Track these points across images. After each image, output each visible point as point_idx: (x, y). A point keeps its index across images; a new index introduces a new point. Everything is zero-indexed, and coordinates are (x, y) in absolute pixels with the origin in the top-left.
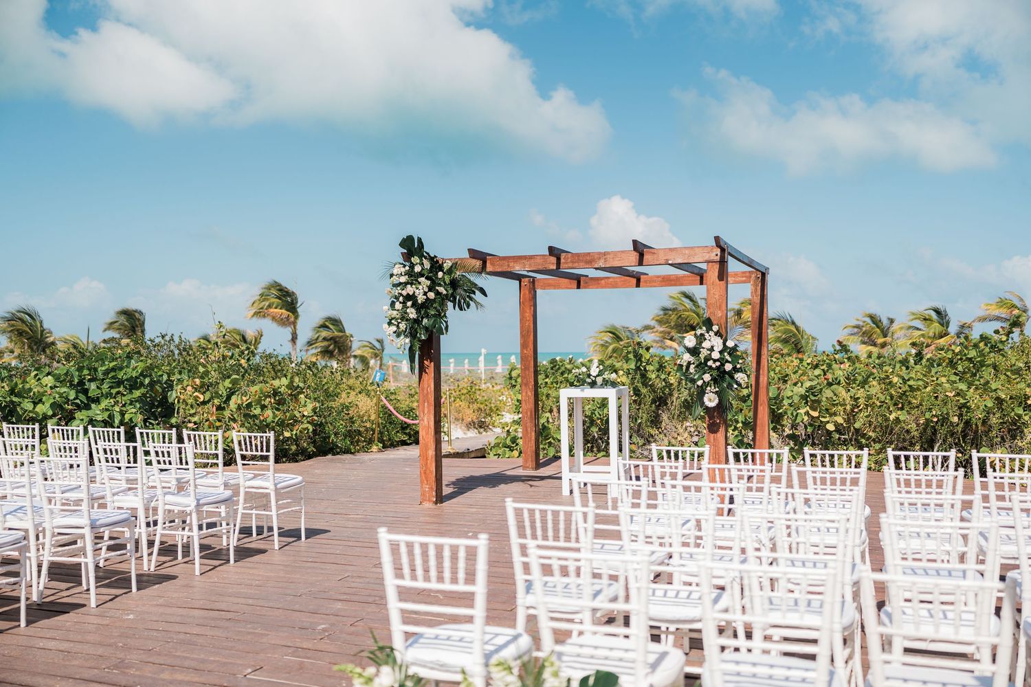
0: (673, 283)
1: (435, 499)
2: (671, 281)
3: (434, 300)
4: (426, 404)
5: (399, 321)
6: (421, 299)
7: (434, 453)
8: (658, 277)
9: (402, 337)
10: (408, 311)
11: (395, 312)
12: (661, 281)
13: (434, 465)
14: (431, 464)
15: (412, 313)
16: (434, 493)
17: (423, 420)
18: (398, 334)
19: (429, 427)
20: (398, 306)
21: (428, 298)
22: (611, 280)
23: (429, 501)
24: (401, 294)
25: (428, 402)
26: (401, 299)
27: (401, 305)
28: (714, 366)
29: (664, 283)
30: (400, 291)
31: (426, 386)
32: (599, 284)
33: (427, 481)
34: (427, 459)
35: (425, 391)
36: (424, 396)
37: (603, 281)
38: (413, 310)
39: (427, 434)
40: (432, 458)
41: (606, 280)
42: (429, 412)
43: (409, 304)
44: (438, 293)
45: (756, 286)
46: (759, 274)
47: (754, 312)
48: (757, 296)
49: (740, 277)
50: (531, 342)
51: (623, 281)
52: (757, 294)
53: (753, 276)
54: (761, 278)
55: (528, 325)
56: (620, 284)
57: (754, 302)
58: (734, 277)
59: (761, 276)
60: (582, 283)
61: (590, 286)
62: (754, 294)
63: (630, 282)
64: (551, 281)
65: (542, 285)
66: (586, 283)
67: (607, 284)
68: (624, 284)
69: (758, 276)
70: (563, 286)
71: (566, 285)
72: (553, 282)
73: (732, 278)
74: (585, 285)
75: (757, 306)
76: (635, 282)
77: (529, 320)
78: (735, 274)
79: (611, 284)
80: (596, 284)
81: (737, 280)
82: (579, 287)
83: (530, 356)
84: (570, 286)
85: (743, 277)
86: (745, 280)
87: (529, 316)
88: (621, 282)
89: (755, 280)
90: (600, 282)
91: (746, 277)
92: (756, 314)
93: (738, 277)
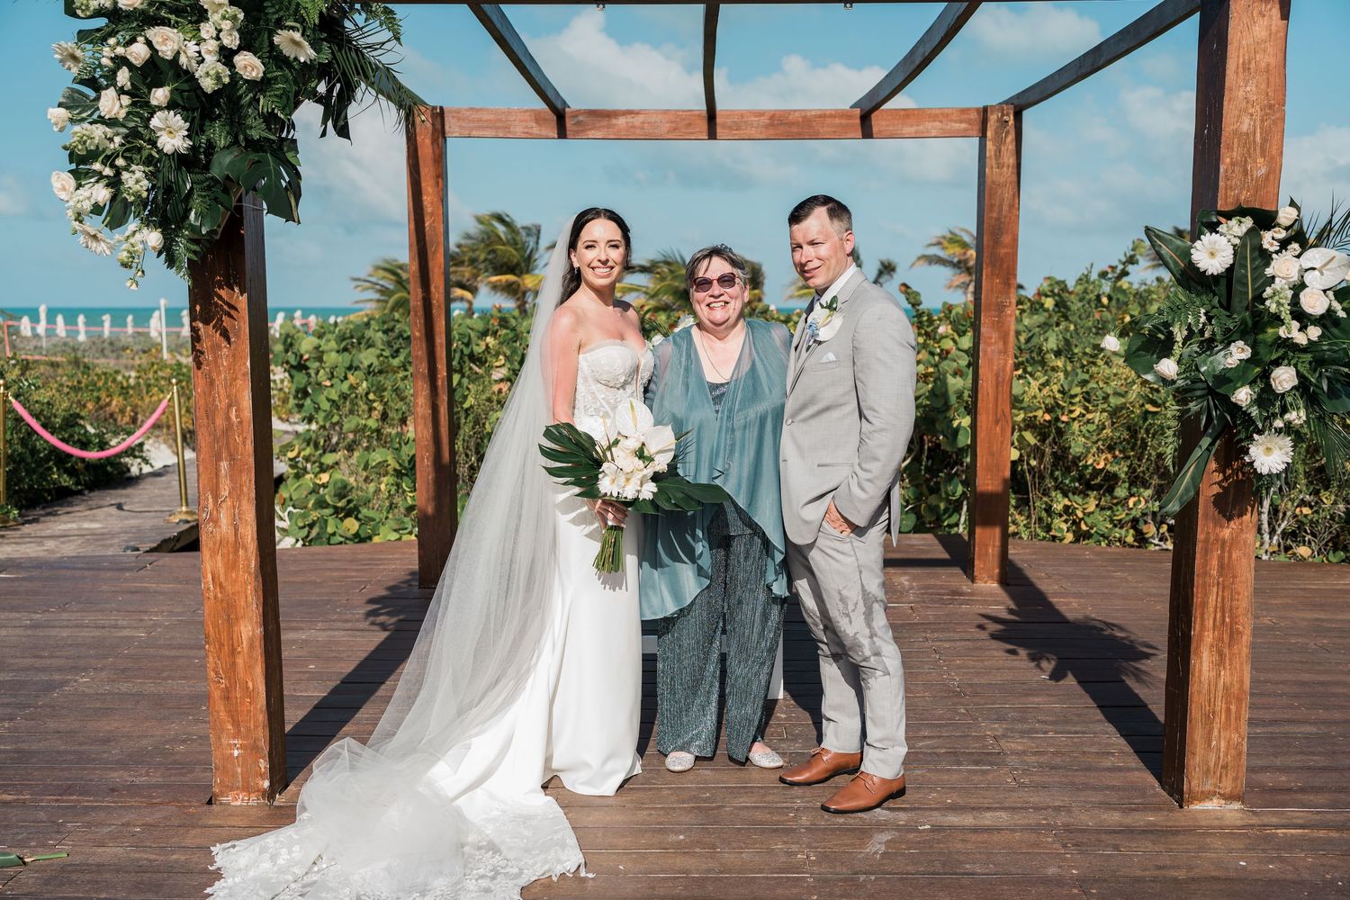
0: (794, 130)
1: (266, 784)
3: (260, 86)
4: (224, 465)
5: (120, 162)
6: (209, 75)
7: (259, 631)
8: (760, 114)
9: (132, 225)
10: (155, 122)
11: (99, 131)
13: (259, 670)
14: (249, 668)
15: (172, 134)
16: (263, 765)
17: (216, 522)
18: (116, 212)
19: (237, 544)
20: (111, 103)
21: (235, 76)
22: (640, 118)
23: (247, 789)
24: (121, 61)
25: (232, 458)
26: (123, 77)
27: (126, 100)
28: (1301, 339)
30: (120, 50)
31: (222, 403)
32: (609, 127)
33: (236, 724)
34: (233, 652)
35: (220, 422)
36: (216, 439)
37: (621, 121)
38: (177, 121)
39: (232, 566)
40: (251, 646)
41: (629, 119)
42: (236, 493)
43: (160, 95)
44: (275, 58)
45: (999, 142)
46: (1008, 115)
47: (992, 206)
48: (1000, 166)
49: (956, 122)
50: (436, 270)
51: (672, 122)
52: (1001, 161)
53: (993, 118)
54: (1011, 122)
55: (430, 225)
56: (665, 127)
57: (993, 182)
58: (941, 122)
59: (1012, 118)
60: (569, 123)
61: (589, 132)
62: (994, 162)
63: (690, 124)
64: (486, 117)
65: (463, 124)
66: (579, 123)
67: (633, 127)
68: (675, 129)
69: (1006, 118)
70: (519, 130)
71: (526, 127)
72: (492, 117)
73: (937, 124)
74: (575, 128)
75: (1000, 191)
76: (704, 126)
77: (432, 214)
78: (942, 114)
79: (642, 128)
80: (603, 127)
81: (949, 127)
82: (562, 134)
83: (439, 306)
84: (535, 130)
85: (961, 122)
86: (966, 130)
87: (432, 203)
88: (668, 125)
89: (997, 128)
90: (614, 121)
91: (969, 122)
92: (996, 209)
93: (952, 121)
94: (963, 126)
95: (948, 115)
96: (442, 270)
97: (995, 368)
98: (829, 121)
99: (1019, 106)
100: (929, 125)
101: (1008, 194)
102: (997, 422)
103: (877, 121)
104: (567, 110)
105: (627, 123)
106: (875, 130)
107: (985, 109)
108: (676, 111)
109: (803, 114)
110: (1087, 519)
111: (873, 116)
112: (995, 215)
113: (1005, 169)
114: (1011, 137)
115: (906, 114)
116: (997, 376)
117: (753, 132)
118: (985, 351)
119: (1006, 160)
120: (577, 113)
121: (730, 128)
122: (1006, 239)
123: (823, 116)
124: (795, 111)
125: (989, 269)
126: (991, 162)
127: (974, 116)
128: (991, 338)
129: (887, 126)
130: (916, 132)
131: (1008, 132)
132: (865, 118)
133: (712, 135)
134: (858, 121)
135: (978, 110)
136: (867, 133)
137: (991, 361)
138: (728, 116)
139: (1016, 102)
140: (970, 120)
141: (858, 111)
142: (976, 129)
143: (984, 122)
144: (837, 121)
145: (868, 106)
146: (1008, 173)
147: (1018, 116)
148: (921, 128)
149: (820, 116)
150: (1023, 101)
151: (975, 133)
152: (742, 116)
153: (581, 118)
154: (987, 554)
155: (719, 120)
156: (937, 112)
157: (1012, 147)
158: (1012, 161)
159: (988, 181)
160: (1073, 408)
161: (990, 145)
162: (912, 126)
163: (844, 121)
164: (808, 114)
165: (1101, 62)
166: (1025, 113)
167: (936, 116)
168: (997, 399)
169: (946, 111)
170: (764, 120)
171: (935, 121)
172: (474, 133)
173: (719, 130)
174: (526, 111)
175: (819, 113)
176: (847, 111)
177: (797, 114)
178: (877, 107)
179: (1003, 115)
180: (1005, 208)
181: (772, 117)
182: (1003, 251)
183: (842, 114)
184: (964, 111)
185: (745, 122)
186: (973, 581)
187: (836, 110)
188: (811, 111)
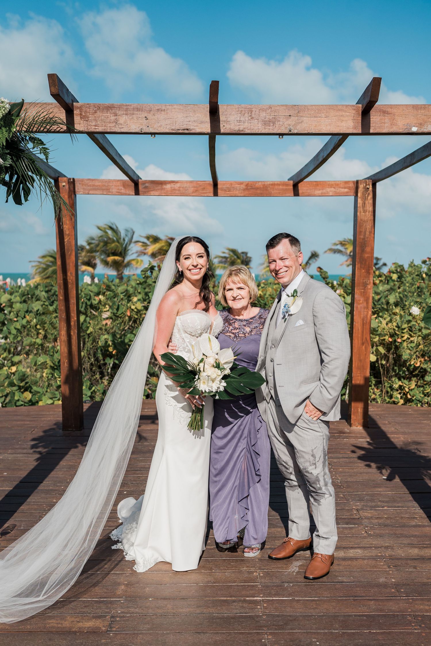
0: (259, 192)
2: (257, 189)
8: (241, 183)
12: (244, 190)
22: (178, 185)
29: (247, 192)
32: (162, 189)
37: (168, 186)
41: (172, 185)
45: (365, 199)
46: (369, 185)
47: (361, 232)
48: (365, 211)
49: (342, 188)
50: (71, 264)
51: (194, 187)
52: (365, 209)
53: (361, 186)
54: (371, 189)
55: (68, 241)
56: (191, 190)
57: (361, 220)
58: (334, 188)
59: (371, 186)
60: (141, 187)
61: (151, 192)
62: (361, 209)
63: (204, 188)
64: (97, 184)
65: (85, 188)
66: (146, 187)
67: (175, 190)
68: (196, 191)
69: (368, 186)
70: (114, 190)
71: (118, 189)
72: (100, 184)
73: (333, 189)
74: (144, 190)
75: (365, 224)
76: (211, 189)
77: (69, 235)
78: (335, 184)
79: (179, 190)
80: (159, 189)
81: (338, 191)
82: (137, 193)
83: (72, 283)
84: (123, 191)
85: (345, 188)
86: (347, 192)
87: (69, 229)
88: (193, 189)
89: (363, 191)
90: (164, 187)
91: (349, 188)
92: (363, 233)
93: (340, 187)
94: (346, 190)
95: (338, 185)
96: (74, 264)
97: (362, 316)
98: (276, 187)
99: (375, 180)
100: (328, 190)
101: (369, 226)
102: (363, 344)
103: (302, 187)
104: (140, 180)
105: (171, 187)
106: (300, 192)
107: (357, 182)
108: (197, 181)
109: (263, 183)
110: (410, 392)
111: (300, 185)
112: (362, 237)
113: (367, 213)
114: (371, 196)
115: (317, 184)
116: (363, 320)
117: (237, 192)
118: (357, 307)
119: (368, 208)
120: (146, 182)
121: (225, 191)
122: (368, 249)
123: (273, 184)
124: (259, 182)
125: (359, 265)
126: (360, 209)
127: (352, 185)
128: (360, 300)
129: (307, 190)
130: (322, 193)
131: (369, 194)
132: (295, 186)
133: (216, 194)
134: (292, 187)
135: (353, 182)
136: (296, 193)
137: (360, 313)
138: (224, 184)
139: (373, 178)
140: (350, 187)
141: (291, 182)
142: (353, 191)
143: (357, 188)
144: (281, 187)
145: (297, 181)
146: (369, 215)
147: (374, 185)
148: (324, 191)
149: (272, 185)
150: (376, 178)
151: (352, 194)
152: (231, 184)
153: (147, 185)
154: (358, 412)
155: (219, 186)
156: (333, 183)
157: (371, 201)
158: (371, 209)
159: (359, 219)
160: (403, 335)
161: (359, 201)
162: (320, 190)
163: (284, 187)
164: (266, 183)
165: (414, 161)
166: (378, 184)
167: (332, 185)
168: (363, 332)
169: (337, 183)
170: (243, 186)
171: (331, 187)
172: (91, 192)
173: (219, 191)
174: (118, 181)
175: (271, 183)
176: (286, 182)
177: (260, 184)
178: (301, 180)
179: (366, 185)
180: (367, 233)
181: (247, 185)
182: (366, 255)
183: (284, 184)
184: (346, 182)
185: (233, 187)
186: (350, 425)
187: (280, 182)
188: (267, 182)
